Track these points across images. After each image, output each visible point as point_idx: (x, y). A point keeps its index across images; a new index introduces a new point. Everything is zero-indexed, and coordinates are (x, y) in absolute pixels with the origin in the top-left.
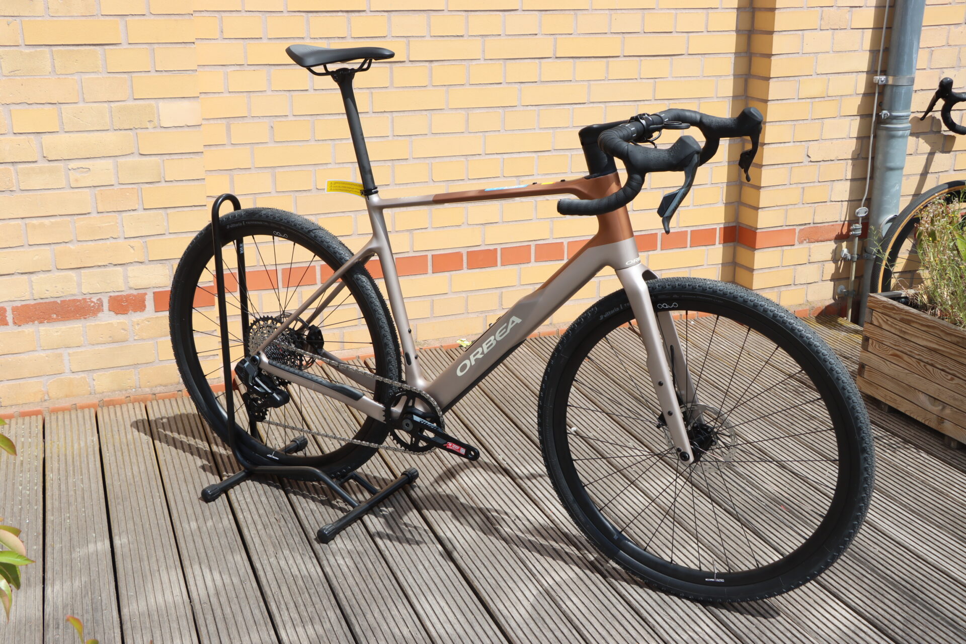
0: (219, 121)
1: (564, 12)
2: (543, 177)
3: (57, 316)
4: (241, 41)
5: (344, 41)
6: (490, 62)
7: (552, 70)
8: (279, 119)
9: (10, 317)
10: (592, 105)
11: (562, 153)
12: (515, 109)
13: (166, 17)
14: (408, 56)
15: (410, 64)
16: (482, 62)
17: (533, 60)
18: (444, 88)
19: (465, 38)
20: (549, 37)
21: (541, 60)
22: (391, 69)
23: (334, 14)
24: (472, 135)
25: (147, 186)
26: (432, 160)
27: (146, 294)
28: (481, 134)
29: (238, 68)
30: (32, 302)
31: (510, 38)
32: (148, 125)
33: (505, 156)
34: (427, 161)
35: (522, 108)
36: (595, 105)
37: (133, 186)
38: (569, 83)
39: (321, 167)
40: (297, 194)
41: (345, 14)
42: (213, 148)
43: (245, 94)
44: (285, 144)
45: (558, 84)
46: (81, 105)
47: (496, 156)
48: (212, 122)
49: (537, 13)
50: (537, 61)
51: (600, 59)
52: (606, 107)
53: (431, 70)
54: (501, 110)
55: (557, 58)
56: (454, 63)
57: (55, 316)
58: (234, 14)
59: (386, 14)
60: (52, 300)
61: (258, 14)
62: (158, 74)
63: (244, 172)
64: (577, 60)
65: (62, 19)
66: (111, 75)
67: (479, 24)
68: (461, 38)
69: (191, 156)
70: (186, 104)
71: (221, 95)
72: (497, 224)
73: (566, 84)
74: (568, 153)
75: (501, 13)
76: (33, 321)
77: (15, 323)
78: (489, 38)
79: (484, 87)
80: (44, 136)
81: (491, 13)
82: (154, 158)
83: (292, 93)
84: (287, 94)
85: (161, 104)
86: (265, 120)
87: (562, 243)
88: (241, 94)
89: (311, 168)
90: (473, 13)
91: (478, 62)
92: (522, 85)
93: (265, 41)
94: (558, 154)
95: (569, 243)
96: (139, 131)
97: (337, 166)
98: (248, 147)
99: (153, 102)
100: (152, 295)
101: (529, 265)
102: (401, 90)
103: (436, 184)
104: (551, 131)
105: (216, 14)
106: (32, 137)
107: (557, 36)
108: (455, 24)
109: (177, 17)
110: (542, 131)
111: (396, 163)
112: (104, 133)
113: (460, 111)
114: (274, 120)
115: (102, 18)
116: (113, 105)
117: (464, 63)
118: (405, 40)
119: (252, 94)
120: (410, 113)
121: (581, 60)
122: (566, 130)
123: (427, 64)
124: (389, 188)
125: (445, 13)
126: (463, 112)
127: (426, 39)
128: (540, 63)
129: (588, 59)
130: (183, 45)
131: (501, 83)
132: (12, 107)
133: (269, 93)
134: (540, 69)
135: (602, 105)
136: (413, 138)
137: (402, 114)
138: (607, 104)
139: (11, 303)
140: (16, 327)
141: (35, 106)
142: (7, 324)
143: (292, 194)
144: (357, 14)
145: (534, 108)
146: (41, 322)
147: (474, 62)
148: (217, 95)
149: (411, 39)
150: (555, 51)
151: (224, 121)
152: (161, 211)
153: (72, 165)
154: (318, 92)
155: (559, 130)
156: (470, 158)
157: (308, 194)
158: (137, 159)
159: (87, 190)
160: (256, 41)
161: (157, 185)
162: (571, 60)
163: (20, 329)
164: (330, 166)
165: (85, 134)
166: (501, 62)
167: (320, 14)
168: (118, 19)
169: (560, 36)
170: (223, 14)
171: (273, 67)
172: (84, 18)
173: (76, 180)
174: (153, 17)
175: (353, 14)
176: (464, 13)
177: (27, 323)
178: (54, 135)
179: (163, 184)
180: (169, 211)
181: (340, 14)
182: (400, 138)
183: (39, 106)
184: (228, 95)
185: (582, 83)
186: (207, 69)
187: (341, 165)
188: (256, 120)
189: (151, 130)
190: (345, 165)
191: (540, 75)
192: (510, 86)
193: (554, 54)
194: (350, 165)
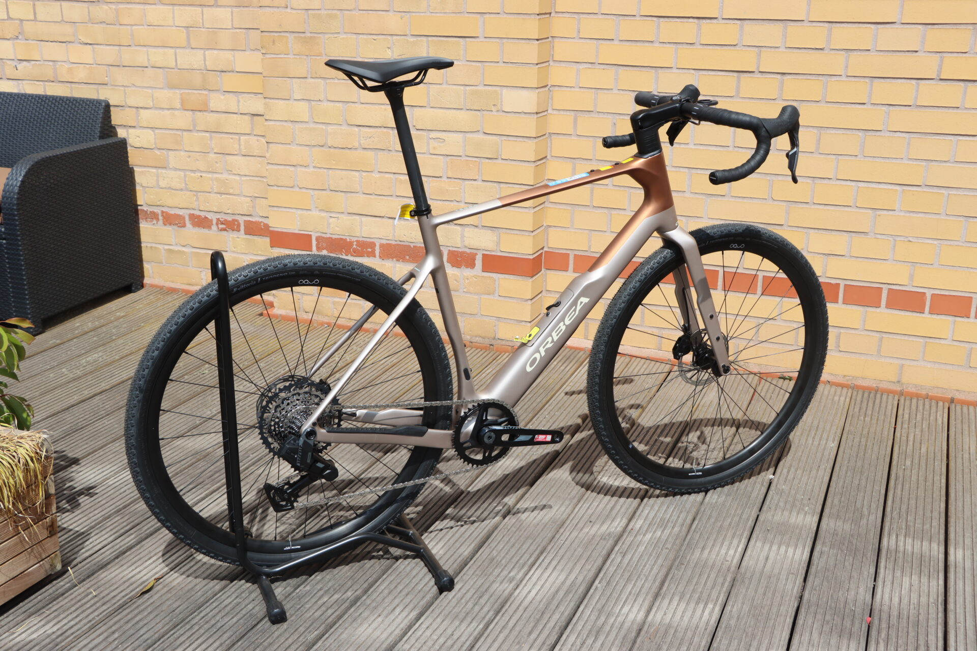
0: (568, 113)
1: (958, 26)
2: (908, 214)
3: (410, 258)
4: (595, 42)
5: (692, 47)
6: (853, 79)
7: (931, 93)
8: (622, 117)
9: (377, 252)
11: (936, 190)
12: (879, 133)
13: (516, 16)
14: (758, 67)
15: (759, 75)
16: (844, 78)
17: (908, 81)
19: (826, 52)
20: (934, 55)
21: (920, 81)
22: (739, 78)
23: (685, 20)
24: (823, 156)
25: (487, 160)
26: (774, 177)
27: (476, 254)
28: (834, 157)
29: (589, 66)
30: (394, 243)
31: (882, 53)
32: (493, 108)
34: (768, 178)
35: (888, 134)
37: (476, 159)
38: (955, 111)
41: (696, 20)
42: (561, 137)
43: (593, 90)
45: (940, 110)
46: (444, 86)
47: (849, 183)
48: (562, 113)
49: (920, 27)
50: (914, 82)
53: (782, 83)
54: (860, 134)
55: (941, 80)
56: (809, 77)
57: (408, 257)
58: (592, 16)
59: (738, 22)
60: (408, 244)
61: (612, 17)
62: (505, 64)
63: (585, 162)
64: (970, 84)
65: (438, 15)
66: (468, 63)
67: (844, 37)
68: (820, 52)
69: (525, 139)
70: (524, 93)
71: (573, 89)
72: (843, 258)
73: (951, 110)
75: (873, 26)
76: (392, 258)
77: (380, 257)
78: (855, 53)
79: (843, 106)
80: (416, 109)
81: (861, 25)
82: (494, 138)
85: (505, 90)
86: (609, 116)
87: (924, 293)
88: (590, 90)
90: (838, 25)
91: (838, 78)
92: (891, 108)
93: (616, 42)
94: (931, 191)
95: (933, 295)
96: (485, 113)
98: (591, 139)
99: (498, 89)
100: (481, 256)
101: (878, 310)
102: (747, 100)
103: (776, 203)
104: (924, 163)
105: (576, 16)
107: (945, 55)
108: (816, 36)
109: (525, 17)
110: (911, 162)
112: (459, 111)
113: (811, 129)
115: (467, 15)
116: (468, 88)
117: (821, 78)
118: (756, 49)
119: (599, 91)
122: (944, 164)
123: (779, 76)
124: (723, 199)
125: (805, 24)
126: (815, 131)
127: (780, 50)
128: (918, 84)
130: (527, 41)
131: (864, 104)
133: (616, 92)
134: (917, 91)
139: (379, 240)
140: (382, 260)
142: (375, 256)
143: (627, 189)
144: (708, 21)
146: (398, 260)
147: (834, 79)
148: (569, 89)
149: (763, 49)
150: (939, 72)
151: (572, 113)
152: (495, 184)
153: (433, 135)
156: (817, 181)
158: (481, 136)
159: (441, 157)
160: (608, 42)
161: (495, 161)
162: (962, 84)
163: (383, 262)
165: (445, 111)
166: (867, 80)
167: (671, 20)
168: (478, 16)
169: (950, 55)
170: (582, 16)
171: (621, 67)
172: (454, 15)
173: (434, 148)
174: (505, 16)
175: (704, 21)
176: (826, 25)
177: (388, 258)
178: (423, 109)
179: (500, 161)
180: (502, 185)
181: (691, 20)
182: (741, 149)
184: (578, 90)
185: (973, 111)
186: (563, 64)
187: (678, 169)
188: (601, 116)
189: (495, 113)
190: (682, 170)
191: (916, 98)
192: (875, 107)
193: (938, 75)
194: (686, 170)
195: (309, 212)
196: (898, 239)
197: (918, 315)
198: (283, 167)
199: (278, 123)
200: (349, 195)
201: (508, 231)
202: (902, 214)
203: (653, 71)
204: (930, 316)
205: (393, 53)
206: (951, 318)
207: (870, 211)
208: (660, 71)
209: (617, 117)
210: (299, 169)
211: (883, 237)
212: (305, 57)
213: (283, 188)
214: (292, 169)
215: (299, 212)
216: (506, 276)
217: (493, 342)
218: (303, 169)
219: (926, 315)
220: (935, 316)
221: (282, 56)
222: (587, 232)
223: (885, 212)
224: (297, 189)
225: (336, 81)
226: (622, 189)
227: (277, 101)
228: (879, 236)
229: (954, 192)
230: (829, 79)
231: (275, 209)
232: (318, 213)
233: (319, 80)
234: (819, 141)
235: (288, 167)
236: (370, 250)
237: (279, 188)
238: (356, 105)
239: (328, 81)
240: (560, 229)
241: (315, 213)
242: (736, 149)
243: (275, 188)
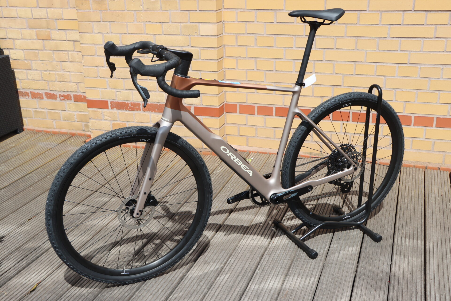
0: (233, 34)
2: (401, 78)
3: (158, 110)
6: (372, 12)
8: (259, 35)
9: (141, 108)
10: (437, 39)
11: (414, 65)
12: (386, 39)
16: (368, 12)
17: (399, 12)
18: (344, 25)
21: (404, 12)
24: (359, 51)
25: (194, 60)
26: (336, 63)
27: (191, 107)
28: (364, 51)
29: (242, 10)
32: (195, 34)
33: (378, 64)
34: (333, 63)
35: (390, 39)
36: (439, 39)
38: (422, 26)
39: (278, 60)
40: (266, 72)
42: (230, 46)
43: (245, 23)
44: (262, 47)
45: (415, 26)
46: (170, 24)
47: (372, 64)
48: (230, 34)
50: (402, 12)
51: (445, 12)
52: (447, 41)
54: (377, 39)
55: (415, 11)
56: (351, 12)
57: (157, 110)
60: (156, 103)
62: (200, 12)
63: (242, 59)
64: (428, 13)
66: (182, 12)
69: (212, 49)
70: (210, 25)
71: (234, 22)
73: (420, 26)
74: (418, 66)
76: (149, 111)
77: (143, 110)
79: (368, 26)
80: (156, 36)
82: (197, 49)
83: (267, 24)
84: (264, 24)
85: (201, 25)
86: (253, 35)
87: (411, 116)
89: (273, 60)
91: (365, 12)
92: (391, 26)
95: (415, 117)
96: (191, 36)
97: (286, 60)
98: (245, 47)
99: (197, 24)
100: (193, 108)
103: (337, 75)
104: (408, 53)
106: (152, 36)
110: (402, 52)
111: (316, 62)
112: (178, 36)
113: (353, 38)
114: (257, 36)
116: (182, 24)
117: (356, 12)
119: (248, 23)
120: (325, 37)
121: (432, 12)
126: (355, 38)
128: (404, 14)
129: (436, 12)
131: (378, 24)
132: (146, 23)
133: (256, 23)
134: (403, 17)
135: (445, 40)
136: (326, 50)
137: (320, 37)
138: (448, 39)
140: (143, 112)
141: (154, 23)
142: (140, 110)
143: (264, 71)
145: (398, 39)
146: (152, 112)
147: (363, 12)
148: (232, 22)
150: (414, 7)
151: (235, 35)
152: (198, 72)
154: (278, 24)
155: (413, 52)
156: (357, 63)
157: (271, 72)
158: (190, 48)
161: (197, 60)
162: (425, 13)
163: (145, 113)
164: (282, 60)
165: (171, 36)
166: (379, 12)
171: (258, 10)
177: (147, 111)
178: (160, 35)
179: (200, 60)
180: (202, 72)
182: (319, 49)
183: (155, 23)
184: (237, 22)
185: (431, 26)
186: (229, 10)
187: (288, 60)
188: (249, 35)
189: (196, 36)
190: (290, 60)
191: (403, 20)
192: (384, 26)
193: (413, 9)
194: (292, 61)
195: (106, 90)
196: (397, 90)
197: (408, 127)
198: (91, 67)
199: (87, 45)
200: (125, 80)
201: (206, 95)
202: (399, 78)
203: (274, 12)
204: (414, 127)
205: (143, 7)
206: (424, 128)
207: (383, 77)
208: (277, 11)
209: (257, 35)
210: (99, 68)
211: (390, 89)
212: (99, 11)
213: (92, 78)
214: (96, 68)
215: (101, 90)
216: (206, 117)
217: (202, 150)
218: (102, 68)
219: (412, 127)
220: (416, 127)
221: (87, 11)
222: (245, 93)
223: (390, 77)
224: (99, 78)
225: (116, 23)
226: (261, 71)
227: (86, 34)
228: (388, 89)
229: (423, 66)
230: (360, 12)
231: (89, 88)
232: (111, 90)
233: (107, 23)
234: (357, 43)
235: (94, 67)
236: (138, 107)
237: (90, 78)
238: (126, 35)
239: (111, 23)
240: (231, 93)
241: (109, 90)
242: (317, 49)
243: (88, 78)
